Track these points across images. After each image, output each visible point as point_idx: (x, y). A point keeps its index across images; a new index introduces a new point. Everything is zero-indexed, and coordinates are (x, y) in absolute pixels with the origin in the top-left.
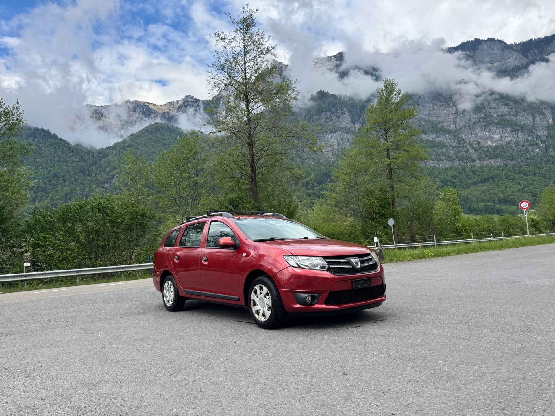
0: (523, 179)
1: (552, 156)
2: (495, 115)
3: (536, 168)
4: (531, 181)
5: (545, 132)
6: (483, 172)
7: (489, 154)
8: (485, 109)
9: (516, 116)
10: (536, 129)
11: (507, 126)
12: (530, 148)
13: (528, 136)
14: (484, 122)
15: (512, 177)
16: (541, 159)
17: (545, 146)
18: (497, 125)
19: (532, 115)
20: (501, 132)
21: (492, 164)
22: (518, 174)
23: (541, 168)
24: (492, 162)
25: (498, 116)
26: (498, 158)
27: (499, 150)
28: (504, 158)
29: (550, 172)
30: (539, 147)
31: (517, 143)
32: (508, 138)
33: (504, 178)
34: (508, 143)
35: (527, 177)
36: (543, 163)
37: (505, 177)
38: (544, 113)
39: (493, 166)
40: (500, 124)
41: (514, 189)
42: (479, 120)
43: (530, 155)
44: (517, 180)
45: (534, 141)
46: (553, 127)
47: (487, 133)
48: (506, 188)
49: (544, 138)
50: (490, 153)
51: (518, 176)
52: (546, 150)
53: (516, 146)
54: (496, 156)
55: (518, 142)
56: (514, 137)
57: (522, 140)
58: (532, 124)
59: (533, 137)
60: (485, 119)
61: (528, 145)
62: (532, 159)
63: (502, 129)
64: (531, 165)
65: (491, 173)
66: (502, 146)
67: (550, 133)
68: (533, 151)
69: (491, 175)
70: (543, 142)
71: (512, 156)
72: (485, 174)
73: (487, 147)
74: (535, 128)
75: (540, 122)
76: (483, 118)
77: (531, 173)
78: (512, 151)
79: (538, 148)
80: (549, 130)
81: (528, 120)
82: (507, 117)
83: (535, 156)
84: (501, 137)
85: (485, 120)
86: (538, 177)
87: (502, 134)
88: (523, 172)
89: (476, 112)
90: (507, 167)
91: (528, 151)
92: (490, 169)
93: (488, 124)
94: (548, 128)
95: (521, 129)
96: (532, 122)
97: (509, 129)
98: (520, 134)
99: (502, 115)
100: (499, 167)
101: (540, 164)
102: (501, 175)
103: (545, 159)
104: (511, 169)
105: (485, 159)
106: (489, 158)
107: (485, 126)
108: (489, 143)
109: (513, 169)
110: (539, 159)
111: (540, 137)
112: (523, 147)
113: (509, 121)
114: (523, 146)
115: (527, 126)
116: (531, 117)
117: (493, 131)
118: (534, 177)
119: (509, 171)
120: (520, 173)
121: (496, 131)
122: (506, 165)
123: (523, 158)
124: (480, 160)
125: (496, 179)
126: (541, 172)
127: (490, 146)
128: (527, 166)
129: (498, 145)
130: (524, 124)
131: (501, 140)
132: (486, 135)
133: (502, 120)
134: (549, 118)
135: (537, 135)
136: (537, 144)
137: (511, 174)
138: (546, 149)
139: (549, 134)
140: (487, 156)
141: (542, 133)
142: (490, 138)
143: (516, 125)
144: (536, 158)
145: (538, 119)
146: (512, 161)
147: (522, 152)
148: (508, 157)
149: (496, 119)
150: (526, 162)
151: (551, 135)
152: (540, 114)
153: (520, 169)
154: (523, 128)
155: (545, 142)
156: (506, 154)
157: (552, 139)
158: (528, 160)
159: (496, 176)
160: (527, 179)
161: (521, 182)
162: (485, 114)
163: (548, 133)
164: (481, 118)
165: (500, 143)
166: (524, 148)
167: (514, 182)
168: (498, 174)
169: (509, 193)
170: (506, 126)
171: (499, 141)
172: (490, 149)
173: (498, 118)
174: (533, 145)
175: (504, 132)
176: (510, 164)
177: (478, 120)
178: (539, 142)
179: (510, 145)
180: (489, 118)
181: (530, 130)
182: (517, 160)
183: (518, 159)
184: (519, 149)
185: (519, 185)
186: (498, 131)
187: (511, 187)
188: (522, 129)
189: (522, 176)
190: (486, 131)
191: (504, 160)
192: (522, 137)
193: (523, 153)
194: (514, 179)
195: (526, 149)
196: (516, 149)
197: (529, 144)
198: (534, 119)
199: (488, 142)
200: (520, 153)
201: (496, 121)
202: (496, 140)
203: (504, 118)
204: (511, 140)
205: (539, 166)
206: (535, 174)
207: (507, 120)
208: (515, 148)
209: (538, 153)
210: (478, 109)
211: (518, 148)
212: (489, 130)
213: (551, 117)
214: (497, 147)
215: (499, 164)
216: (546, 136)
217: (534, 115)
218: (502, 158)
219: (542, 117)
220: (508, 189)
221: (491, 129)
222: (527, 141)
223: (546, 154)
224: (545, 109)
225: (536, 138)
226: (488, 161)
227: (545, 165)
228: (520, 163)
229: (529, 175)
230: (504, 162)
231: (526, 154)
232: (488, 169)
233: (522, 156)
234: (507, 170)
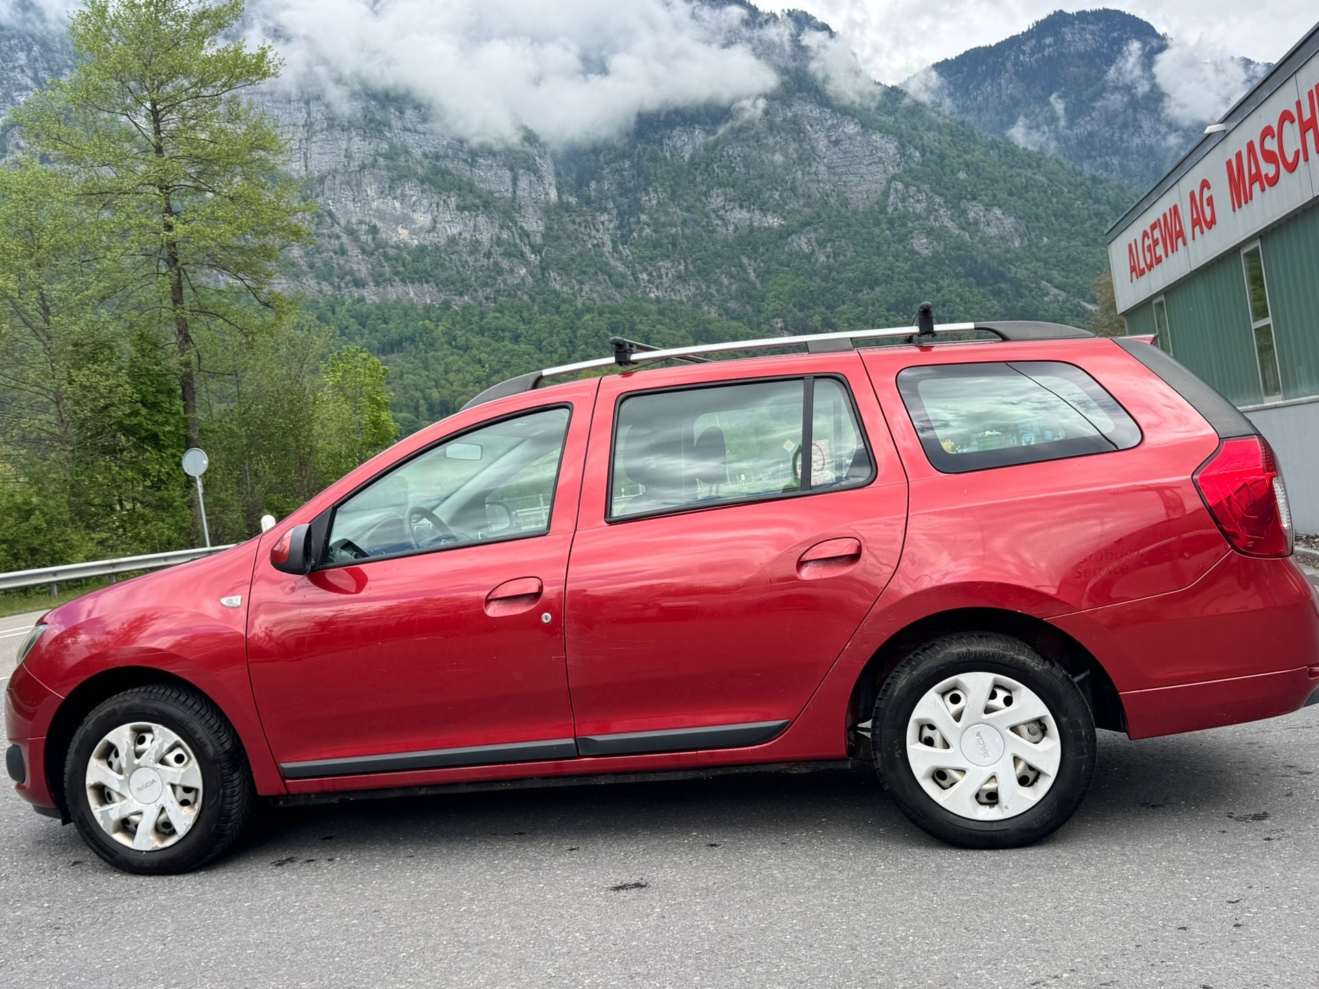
0: (488, 349)
1: (554, 291)
2: (417, 153)
3: (519, 321)
4: (507, 357)
5: (539, 222)
6: (386, 322)
7: (402, 269)
8: (390, 128)
9: (472, 166)
10: (519, 212)
11: (448, 190)
12: (505, 264)
13: (501, 228)
14: (388, 168)
15: (461, 341)
16: (531, 297)
17: (541, 262)
18: (422, 182)
19: (511, 169)
20: (434, 205)
21: (411, 300)
22: (477, 333)
23: (530, 323)
24: (412, 294)
25: (425, 155)
26: (427, 282)
27: (428, 260)
28: (443, 284)
29: (551, 334)
30: (527, 263)
31: (475, 246)
32: (453, 226)
33: (442, 344)
34: (453, 241)
35: (498, 345)
36: (536, 308)
37: (443, 340)
38: (538, 170)
39: (413, 306)
40: (431, 182)
41: (468, 376)
42: (376, 160)
43: (504, 281)
44: (475, 352)
45: (515, 246)
46: (557, 210)
47: (397, 205)
48: (446, 372)
49: (538, 240)
50: (404, 266)
51: (476, 340)
52: (543, 274)
53: (471, 253)
54: (421, 277)
55: (477, 241)
56: (466, 225)
57: (485, 237)
58: (509, 195)
59: (512, 232)
60: (392, 158)
61: (501, 254)
62: (510, 294)
63: (436, 199)
64: (507, 312)
65: (407, 326)
66: (437, 248)
67: (551, 229)
68: (512, 271)
69: (408, 332)
70: (536, 250)
71: (463, 280)
72: (392, 325)
73: (398, 247)
74: (517, 207)
75: (530, 193)
76: (386, 157)
77: (507, 334)
78: (463, 267)
79: (525, 266)
80: (549, 218)
81: (501, 182)
82: (450, 166)
83: (518, 287)
84: (435, 221)
85: (390, 163)
86: (523, 347)
87: (435, 213)
88: (489, 329)
89: (365, 132)
90: (449, 312)
91: (500, 271)
92: (406, 315)
93: (400, 178)
94: (548, 212)
95: (485, 207)
96: (511, 190)
97: (453, 201)
98: (482, 219)
99: (437, 157)
100: (428, 309)
101: (529, 310)
102: (434, 334)
103: (539, 299)
104: (458, 318)
105: (390, 282)
106: (403, 281)
107: (393, 180)
108: (403, 233)
109: (464, 319)
110: (526, 297)
111: (528, 236)
112: (489, 258)
113: (452, 175)
114: (488, 255)
115: (500, 199)
116: (508, 174)
117: (414, 199)
118: (516, 347)
119: (454, 324)
120: (481, 332)
121: (419, 200)
122: (446, 306)
123: (488, 290)
124: (378, 284)
125: (421, 346)
126: (530, 332)
127: (405, 244)
128: (498, 314)
129: (426, 243)
130: (491, 193)
131: (433, 229)
132: (395, 209)
133: (437, 171)
134: (550, 184)
135: (522, 228)
136: (522, 254)
137: (459, 333)
138: (543, 269)
139: (549, 228)
140: (397, 273)
141: (534, 224)
142: (405, 220)
143: (471, 191)
144: (519, 293)
145: (523, 183)
146: (461, 294)
147: (487, 273)
148: (453, 283)
149: (421, 164)
150: (495, 302)
151: (554, 233)
152: (528, 169)
153: (482, 319)
154: (489, 203)
155: (540, 252)
156: (446, 274)
157: (555, 244)
158: (500, 298)
159: (421, 334)
160: (498, 350)
161: (484, 356)
162: (392, 146)
163: (546, 228)
164: (381, 155)
165: (431, 238)
166: (491, 260)
167: (467, 358)
168: (426, 329)
169: (455, 388)
170: (446, 190)
171: (429, 232)
172: (405, 254)
173: (426, 163)
174: (514, 256)
175: (441, 209)
176: (458, 303)
177: (371, 159)
178: (527, 249)
179: (456, 248)
180: (402, 159)
181: (505, 212)
182: (475, 294)
183: (476, 291)
184: (480, 264)
185: (478, 366)
186: (425, 202)
187: (458, 371)
188: (487, 204)
189: (486, 339)
190: (395, 198)
191: (440, 291)
192: (486, 229)
193: (489, 277)
194: (466, 348)
195: (496, 264)
196: (471, 260)
197: (502, 250)
198: (515, 180)
199: (400, 231)
200: (480, 273)
201: (420, 170)
202: (421, 229)
203: (442, 164)
204: (460, 234)
205: (525, 314)
206: (516, 338)
207: (447, 172)
208: (469, 259)
209: (523, 280)
210: (373, 125)
211: (476, 261)
212: (403, 195)
213: (554, 182)
214: (422, 249)
215: (429, 301)
216: (543, 235)
217: (516, 170)
218: (437, 285)
219: (534, 179)
220: (451, 376)
221: (407, 192)
222: (499, 242)
223: (543, 285)
224: (540, 157)
225: (520, 236)
226: (400, 289)
227: (541, 314)
228: (480, 304)
229: (503, 339)
230: (443, 297)
231: (495, 279)
232: (401, 313)
233: (486, 285)
234: (450, 321)
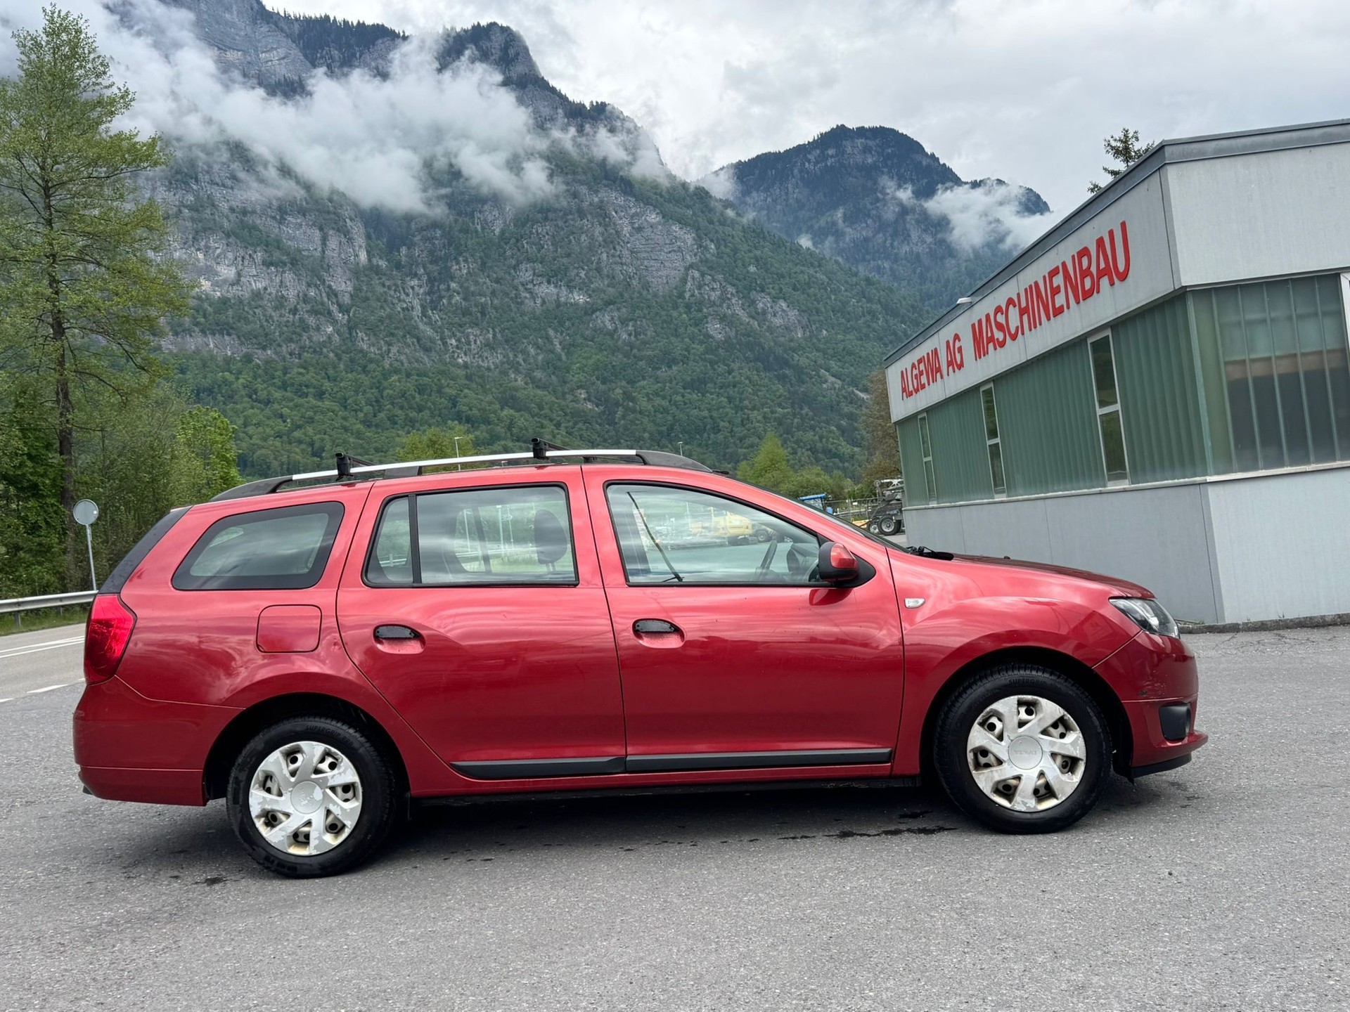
0: (291, 404)
1: (361, 351)
2: (224, 206)
3: (323, 378)
4: (310, 413)
5: (348, 283)
6: (183, 371)
7: (202, 320)
8: (197, 180)
9: (280, 223)
10: (327, 271)
11: (255, 245)
12: (312, 321)
13: (309, 285)
14: (193, 220)
15: (263, 395)
16: (337, 355)
17: (349, 321)
18: (228, 236)
19: (321, 229)
20: (239, 259)
21: (210, 351)
22: (279, 388)
23: (335, 380)
24: (212, 346)
25: (232, 210)
26: (229, 334)
27: (230, 312)
28: (244, 338)
29: (357, 392)
30: (334, 322)
31: (280, 301)
32: (257, 280)
33: (242, 397)
34: (257, 295)
35: (301, 401)
36: (342, 366)
37: (243, 393)
38: (348, 232)
39: (212, 358)
40: (237, 236)
41: (268, 430)
42: (180, 211)
43: (310, 338)
44: (276, 406)
45: (323, 304)
46: (367, 272)
47: (201, 256)
48: (245, 425)
49: (346, 300)
50: (205, 317)
51: (278, 395)
52: (350, 334)
53: (276, 308)
54: (223, 329)
55: (283, 297)
56: (272, 280)
57: (291, 294)
58: (318, 254)
59: (320, 291)
60: (197, 211)
61: (307, 312)
62: (315, 351)
63: (242, 252)
64: (311, 369)
65: (205, 377)
66: (241, 302)
67: (360, 290)
68: (318, 329)
69: (206, 383)
70: (343, 309)
71: (266, 335)
72: (189, 376)
73: (199, 298)
74: (325, 266)
75: (340, 254)
76: (191, 208)
77: (311, 390)
78: (267, 321)
79: (332, 324)
80: (357, 279)
81: (310, 241)
82: (258, 222)
83: (323, 345)
84: (239, 274)
85: (195, 215)
86: (328, 403)
87: (240, 267)
88: (293, 385)
89: (171, 183)
90: (251, 366)
91: (306, 328)
92: (204, 366)
93: (205, 230)
94: (357, 273)
95: (292, 264)
96: (320, 249)
97: (259, 256)
98: (289, 276)
99: (244, 212)
100: (228, 361)
101: (335, 367)
102: (234, 386)
103: (345, 357)
104: (260, 371)
105: (189, 332)
106: (203, 331)
107: (197, 232)
108: (206, 285)
109: (266, 373)
110: (332, 355)
111: (336, 296)
112: (294, 314)
113: (260, 231)
114: (294, 311)
115: (308, 257)
116: (317, 233)
117: (218, 251)
118: (320, 404)
119: (255, 378)
120: (284, 387)
121: (224, 253)
122: (248, 359)
123: (293, 346)
124: (176, 334)
125: (220, 398)
126: (335, 390)
127: (207, 295)
128: (302, 370)
129: (229, 295)
130: (299, 251)
131: (237, 282)
132: (198, 260)
133: (243, 225)
134: (360, 247)
135: (330, 287)
136: (330, 313)
137: (260, 387)
138: (350, 329)
139: (357, 289)
140: (197, 324)
141: (343, 285)
142: (209, 272)
143: (279, 248)
144: (325, 350)
145: (333, 243)
146: (264, 348)
147: (291, 329)
148: (256, 337)
149: (227, 217)
150: (300, 358)
151: (363, 294)
152: (338, 230)
153: (285, 374)
154: (297, 261)
155: (348, 311)
156: (249, 327)
157: (364, 305)
158: (305, 354)
159: (219, 386)
160: (301, 406)
161: (285, 411)
162: (197, 198)
163: (355, 288)
164: (186, 207)
165: (235, 291)
166: (297, 316)
167: (267, 411)
168: (225, 381)
169: (254, 441)
170: (252, 245)
171: (232, 285)
172: (206, 305)
173: (233, 217)
174: (321, 314)
175: (246, 263)
176: (260, 357)
177: (175, 209)
178: (334, 308)
179: (260, 303)
180: (208, 211)
181: (313, 271)
182: (278, 349)
183: (279, 345)
184: (285, 319)
185: (280, 420)
186: (230, 255)
187: (258, 425)
188: (294, 261)
189: (288, 394)
190: (198, 250)
191: (242, 344)
192: (293, 287)
193: (294, 333)
194: (268, 402)
195: (302, 320)
196: (275, 315)
197: (309, 307)
198: (324, 240)
199: (203, 282)
200: (285, 329)
201: (226, 224)
202: (225, 281)
203: (249, 219)
204: (265, 289)
205: (331, 372)
206: (320, 395)
207: (255, 228)
208: (273, 314)
209: (329, 338)
210: (179, 177)
211: (280, 316)
212: (207, 247)
213: (364, 245)
214: (224, 301)
215: (229, 353)
216: (351, 295)
217: (325, 230)
218: (239, 337)
219: (343, 240)
220: (251, 430)
221: (212, 244)
222: (306, 299)
223: (350, 344)
224: (351, 220)
225: (328, 296)
226: (200, 340)
227: (347, 372)
228: (284, 359)
229: (306, 395)
230: (245, 350)
231: (300, 335)
232: (200, 364)
233: (291, 340)
234: (251, 374)
